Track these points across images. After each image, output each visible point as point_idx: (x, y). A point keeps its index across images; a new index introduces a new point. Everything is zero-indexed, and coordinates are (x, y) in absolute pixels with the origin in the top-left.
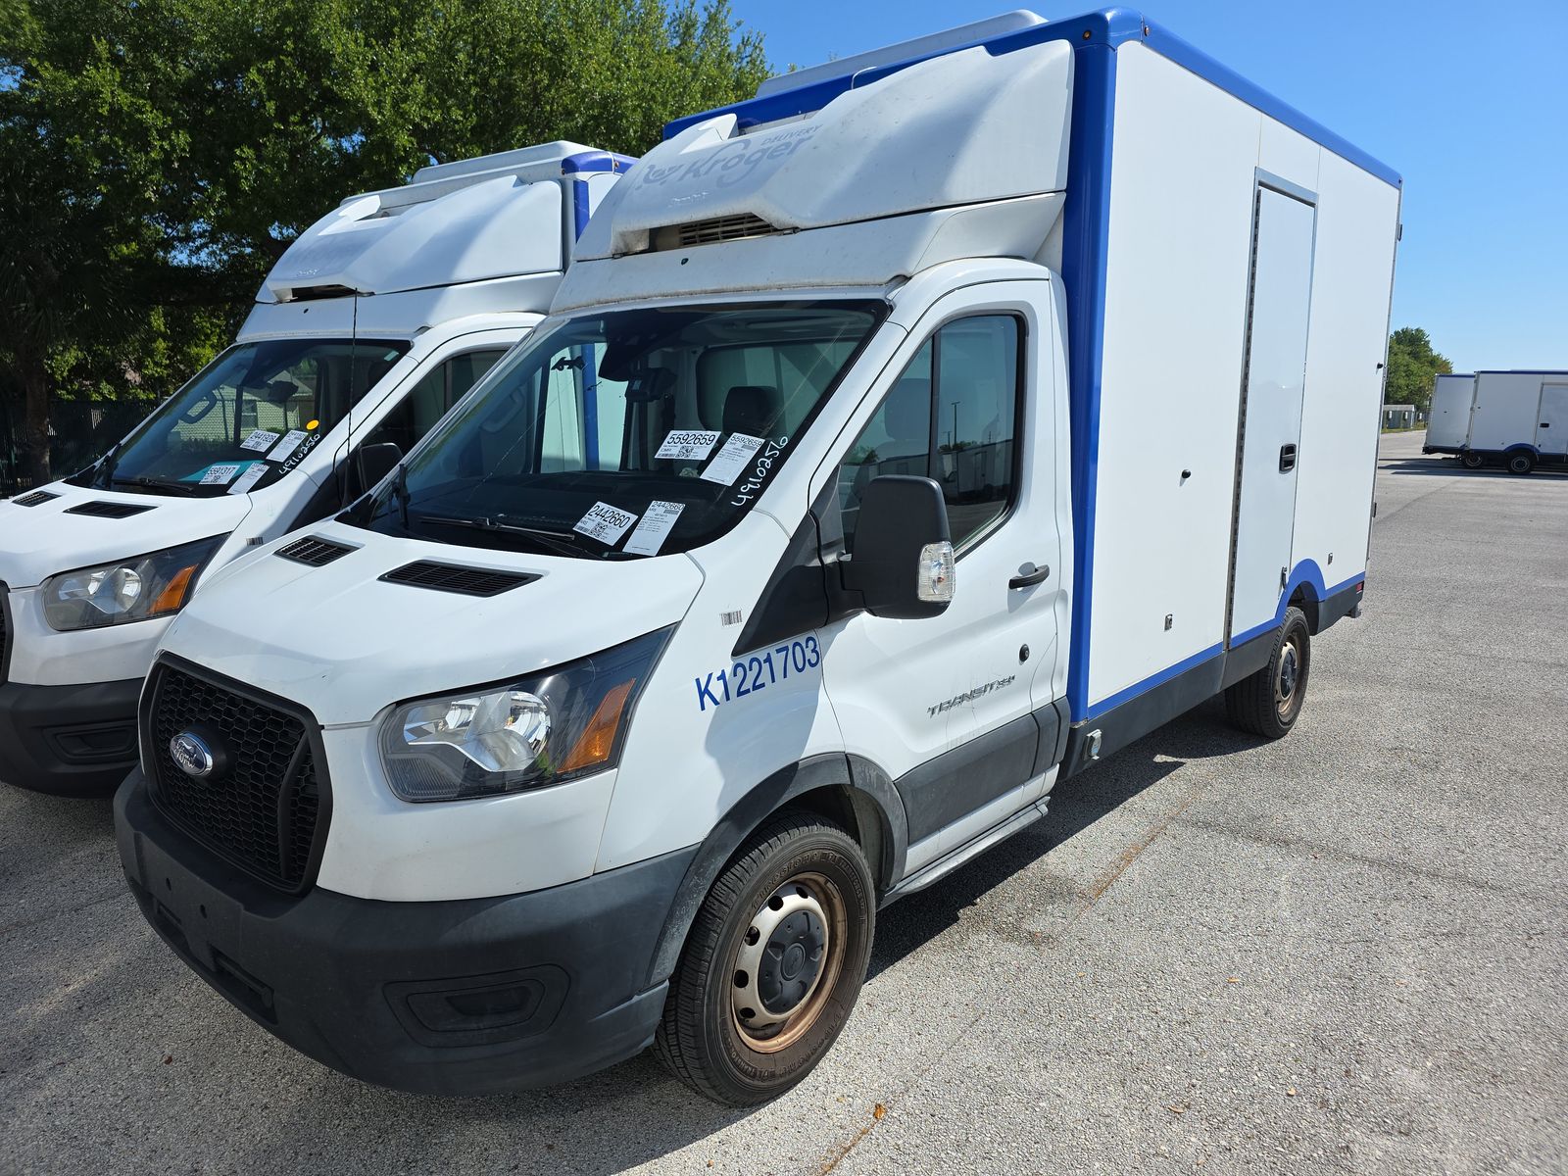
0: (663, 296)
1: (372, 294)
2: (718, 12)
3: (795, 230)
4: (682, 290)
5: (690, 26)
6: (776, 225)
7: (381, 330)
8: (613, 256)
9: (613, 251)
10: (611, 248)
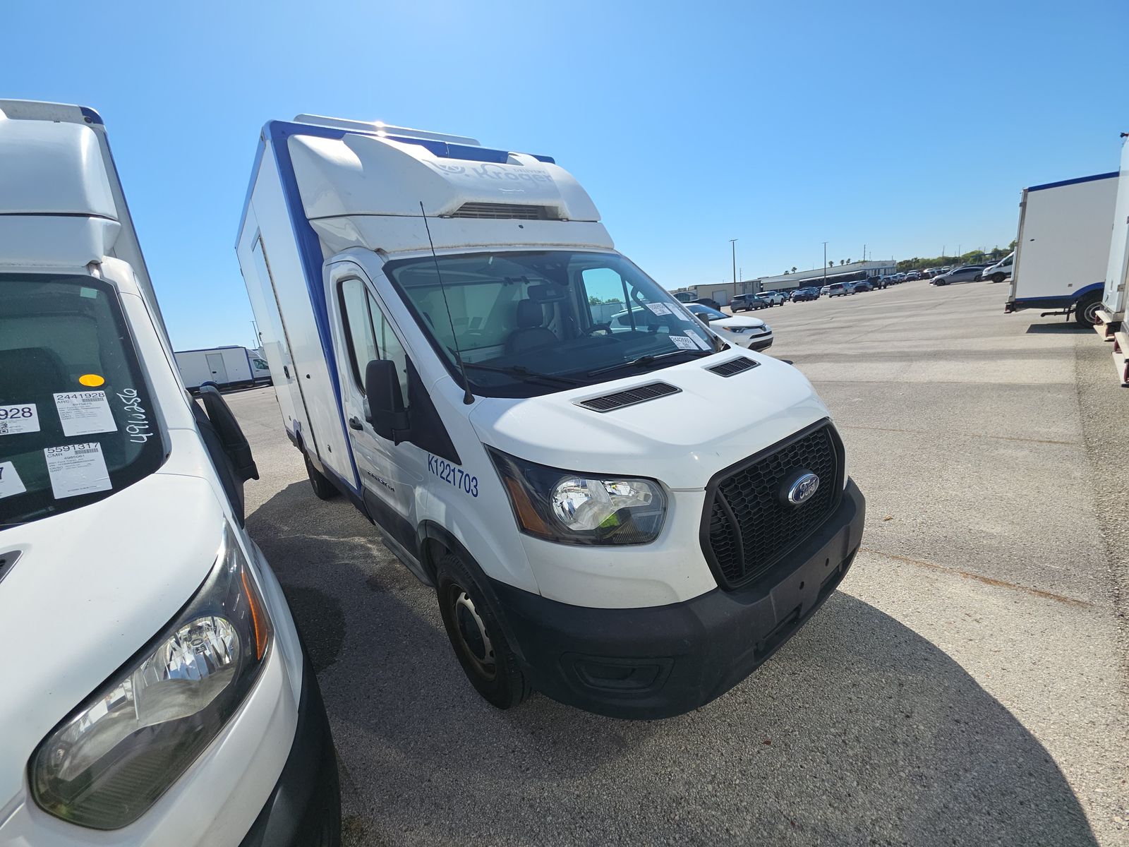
6: (560, 216)
8: (441, 216)
9: (443, 213)
10: (443, 211)
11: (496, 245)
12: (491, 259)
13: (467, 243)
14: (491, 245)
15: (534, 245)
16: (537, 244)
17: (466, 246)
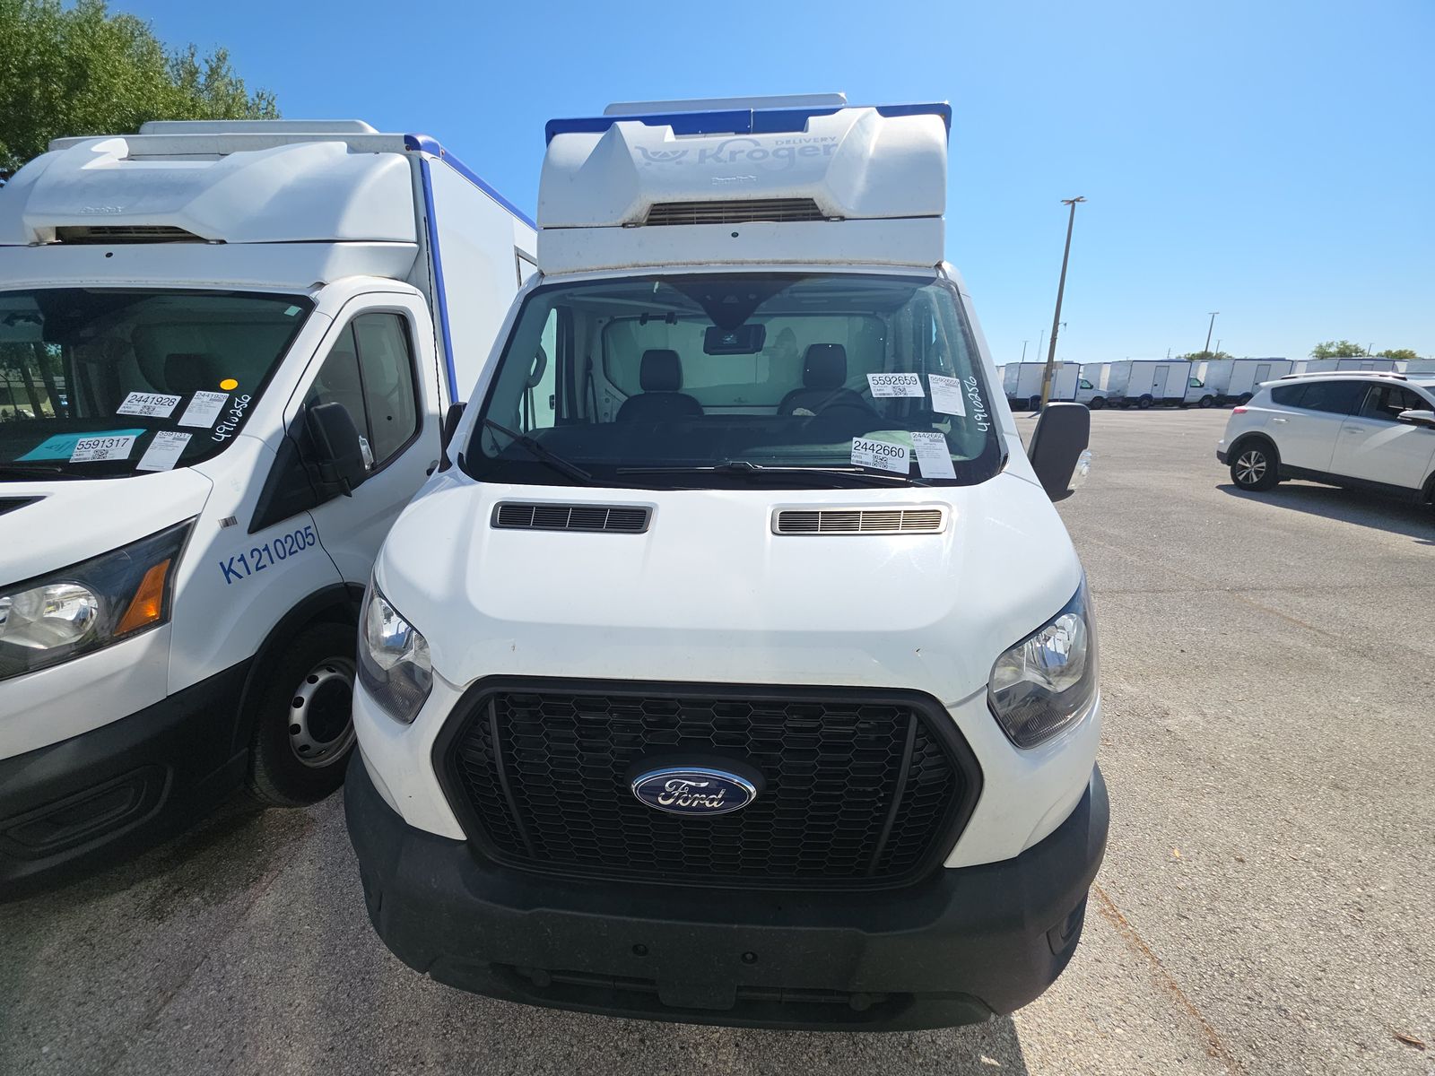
0: (723, 263)
1: (223, 242)
2: (218, 67)
3: (842, 218)
4: (749, 259)
5: (193, 73)
6: (825, 214)
7: (260, 282)
8: (624, 225)
9: (627, 220)
10: (626, 217)
11: (678, 264)
12: (657, 285)
13: (634, 263)
14: (671, 264)
15: (742, 263)
16: (747, 262)
17: (634, 266)
